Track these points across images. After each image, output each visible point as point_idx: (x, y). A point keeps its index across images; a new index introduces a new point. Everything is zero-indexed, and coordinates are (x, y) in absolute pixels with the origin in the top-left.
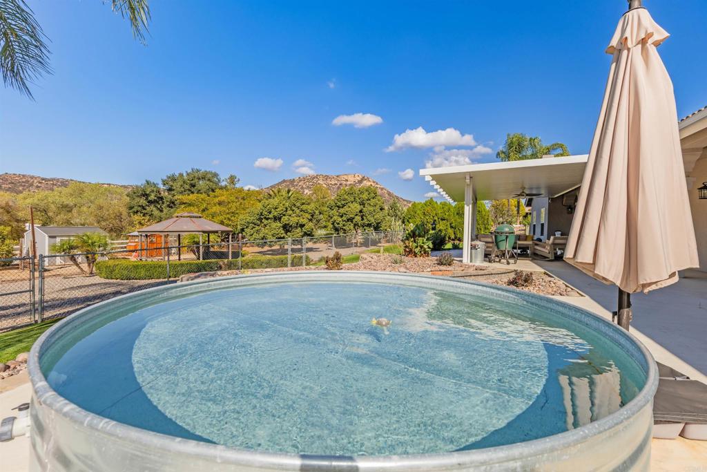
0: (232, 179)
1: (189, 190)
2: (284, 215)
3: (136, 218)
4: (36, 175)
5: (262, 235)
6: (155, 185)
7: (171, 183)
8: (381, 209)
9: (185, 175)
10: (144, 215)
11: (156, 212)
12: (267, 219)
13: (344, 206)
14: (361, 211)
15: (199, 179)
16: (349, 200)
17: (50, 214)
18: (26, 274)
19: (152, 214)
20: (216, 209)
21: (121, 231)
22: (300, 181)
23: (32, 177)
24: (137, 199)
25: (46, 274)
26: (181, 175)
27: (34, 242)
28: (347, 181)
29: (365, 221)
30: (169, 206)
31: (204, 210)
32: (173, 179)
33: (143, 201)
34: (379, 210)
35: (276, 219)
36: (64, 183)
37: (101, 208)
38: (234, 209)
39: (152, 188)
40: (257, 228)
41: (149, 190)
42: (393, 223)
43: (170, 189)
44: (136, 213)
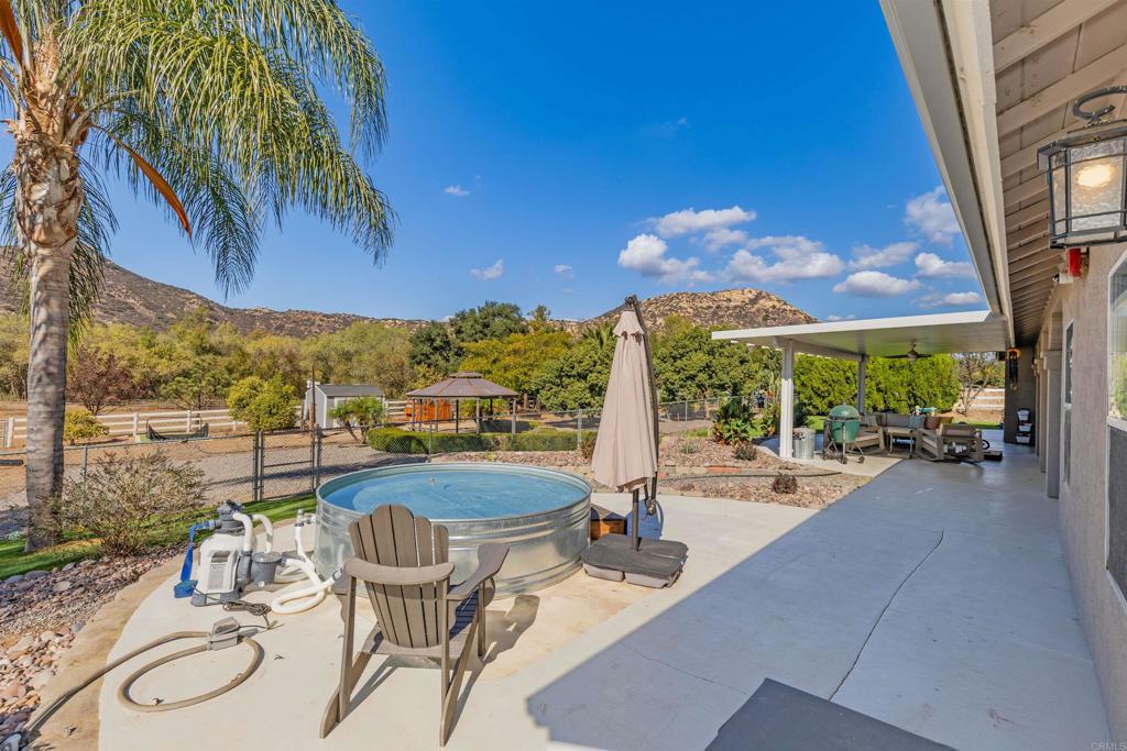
0: (541, 311)
1: (481, 332)
2: (591, 372)
3: (422, 369)
5: (560, 399)
6: (441, 326)
7: (460, 323)
8: (742, 362)
9: (477, 311)
10: (428, 367)
11: (442, 363)
12: (569, 377)
13: (682, 356)
14: (708, 366)
15: (494, 315)
16: (691, 347)
17: (331, 364)
18: (307, 439)
19: (437, 365)
20: (508, 360)
21: (402, 387)
22: (650, 304)
23: (314, 314)
24: (421, 346)
25: (324, 440)
26: (472, 311)
27: (314, 405)
28: (730, 300)
29: (715, 381)
30: (457, 354)
31: (495, 361)
32: (463, 317)
33: (427, 349)
34: (737, 363)
35: (582, 377)
36: (347, 321)
37: (381, 356)
38: (531, 361)
39: (438, 330)
40: (555, 389)
41: (435, 333)
42: (771, 382)
43: (459, 332)
44: (419, 363)
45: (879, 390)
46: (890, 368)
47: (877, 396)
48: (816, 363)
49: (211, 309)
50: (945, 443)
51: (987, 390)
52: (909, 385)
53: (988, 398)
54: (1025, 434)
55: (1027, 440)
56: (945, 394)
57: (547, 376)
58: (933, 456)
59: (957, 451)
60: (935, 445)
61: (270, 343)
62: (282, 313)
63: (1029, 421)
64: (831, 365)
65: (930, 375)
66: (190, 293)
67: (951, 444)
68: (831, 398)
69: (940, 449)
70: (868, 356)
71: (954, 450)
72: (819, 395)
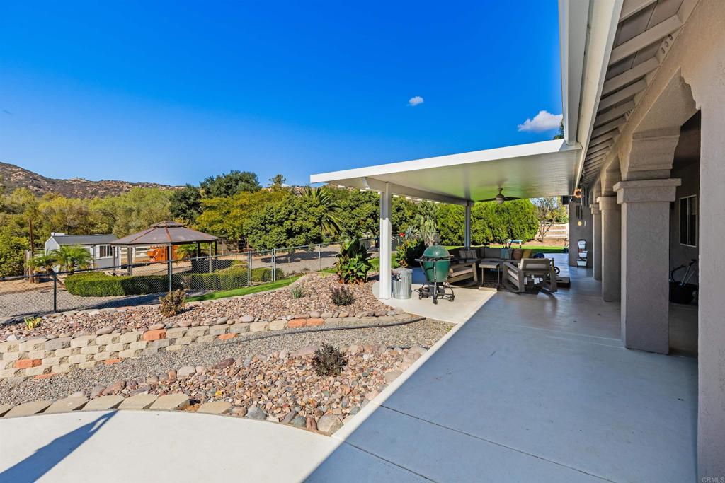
0: (279, 179)
2: (287, 220)
3: (179, 220)
4: (125, 180)
7: (209, 186)
10: (184, 219)
12: (271, 223)
19: (192, 217)
20: (235, 212)
23: (122, 183)
24: (178, 203)
26: (219, 177)
32: (211, 181)
33: (183, 205)
35: (281, 223)
39: (192, 192)
40: (260, 233)
41: (189, 193)
42: (422, 223)
43: (208, 192)
44: (177, 216)
45: (490, 227)
46: (496, 212)
47: (488, 231)
48: (451, 210)
49: (36, 179)
50: (525, 276)
51: (555, 225)
52: (508, 223)
53: (555, 230)
54: (583, 259)
55: (584, 264)
56: (530, 228)
57: (254, 223)
58: (516, 288)
59: (535, 283)
60: (516, 277)
61: (59, 203)
62: (96, 182)
63: (585, 249)
64: (460, 211)
65: (520, 216)
66: (16, 167)
67: (530, 277)
68: (460, 233)
69: (521, 281)
70: (473, 202)
71: (533, 281)
72: (452, 232)
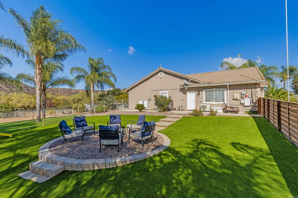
6: (105, 93)
9: (112, 90)
15: (116, 91)
32: (109, 91)
49: (27, 87)
